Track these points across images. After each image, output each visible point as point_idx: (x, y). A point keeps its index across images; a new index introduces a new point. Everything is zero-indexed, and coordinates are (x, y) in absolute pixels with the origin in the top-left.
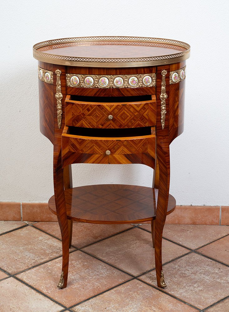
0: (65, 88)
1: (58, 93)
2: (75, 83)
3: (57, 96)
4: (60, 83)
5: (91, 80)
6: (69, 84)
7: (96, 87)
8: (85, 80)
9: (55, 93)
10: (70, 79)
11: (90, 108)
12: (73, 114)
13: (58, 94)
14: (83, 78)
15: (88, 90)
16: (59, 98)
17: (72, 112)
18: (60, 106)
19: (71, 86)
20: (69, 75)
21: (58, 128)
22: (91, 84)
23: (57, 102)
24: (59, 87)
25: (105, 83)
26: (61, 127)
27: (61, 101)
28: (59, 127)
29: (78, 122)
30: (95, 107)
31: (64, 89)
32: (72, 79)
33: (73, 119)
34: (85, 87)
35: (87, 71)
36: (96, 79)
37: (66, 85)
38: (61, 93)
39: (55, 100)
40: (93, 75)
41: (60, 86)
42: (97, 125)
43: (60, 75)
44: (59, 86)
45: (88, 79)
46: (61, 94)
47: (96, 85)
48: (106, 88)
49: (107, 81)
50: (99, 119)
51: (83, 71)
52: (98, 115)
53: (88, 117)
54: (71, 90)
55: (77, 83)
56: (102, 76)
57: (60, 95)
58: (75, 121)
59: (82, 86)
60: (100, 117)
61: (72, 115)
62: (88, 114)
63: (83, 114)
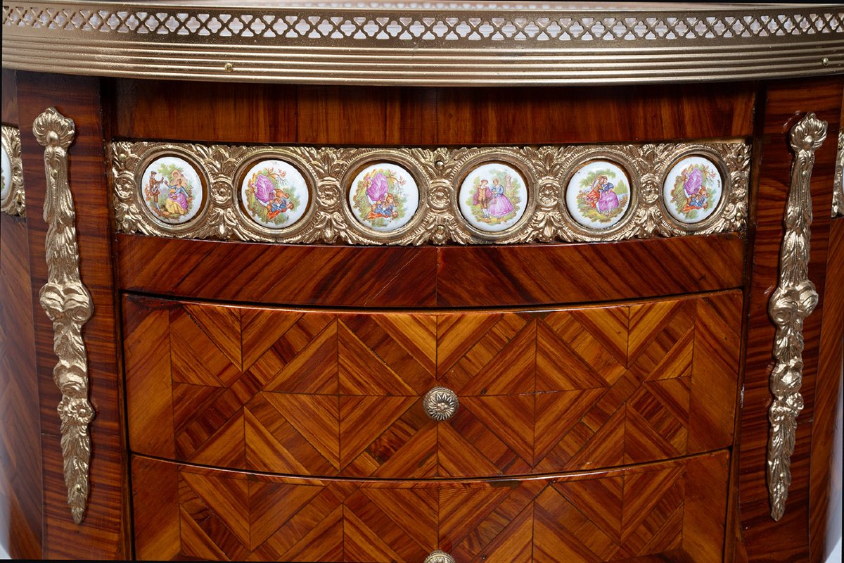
0: (104, 243)
1: (61, 282)
2: (172, 206)
3: (52, 299)
4: (65, 205)
5: (292, 181)
6: (130, 214)
7: (329, 233)
8: (245, 187)
9: (39, 282)
10: (139, 178)
11: (296, 339)
12: (179, 379)
13: (60, 288)
14: (227, 169)
15: (266, 258)
16: (67, 316)
17: (174, 369)
18: (74, 369)
19: (147, 229)
20: (127, 146)
21: (70, 518)
22: (293, 215)
23: (58, 339)
24: (61, 240)
25: (389, 206)
26: (85, 514)
27: (83, 334)
28: (77, 511)
29: (211, 430)
30: (332, 330)
31: (98, 248)
32: (153, 182)
33: (180, 410)
34: (245, 235)
35: (262, 116)
36: (331, 181)
37: (112, 218)
38: (81, 278)
39: (44, 324)
40: (305, 150)
41: (70, 232)
42: (345, 453)
43: (69, 150)
44: (60, 231)
45: (270, 174)
46: (76, 285)
47: (329, 224)
48: (405, 241)
49: (408, 190)
50: (358, 413)
51: (228, 118)
52: (349, 384)
53: (284, 400)
54: (146, 260)
55: (187, 205)
56: (367, 153)
57: (69, 291)
58: (194, 426)
59: (222, 230)
60: (368, 402)
61: (175, 385)
62: (280, 379)
63: (250, 382)
